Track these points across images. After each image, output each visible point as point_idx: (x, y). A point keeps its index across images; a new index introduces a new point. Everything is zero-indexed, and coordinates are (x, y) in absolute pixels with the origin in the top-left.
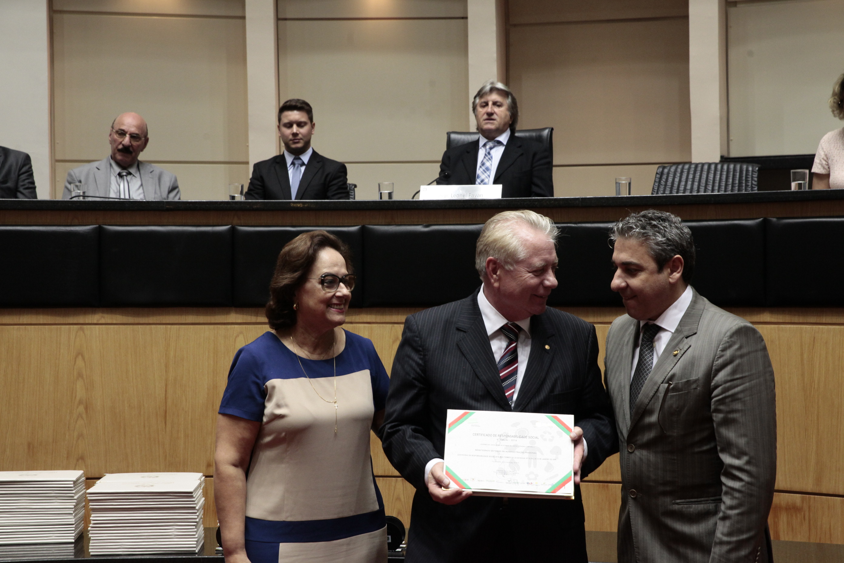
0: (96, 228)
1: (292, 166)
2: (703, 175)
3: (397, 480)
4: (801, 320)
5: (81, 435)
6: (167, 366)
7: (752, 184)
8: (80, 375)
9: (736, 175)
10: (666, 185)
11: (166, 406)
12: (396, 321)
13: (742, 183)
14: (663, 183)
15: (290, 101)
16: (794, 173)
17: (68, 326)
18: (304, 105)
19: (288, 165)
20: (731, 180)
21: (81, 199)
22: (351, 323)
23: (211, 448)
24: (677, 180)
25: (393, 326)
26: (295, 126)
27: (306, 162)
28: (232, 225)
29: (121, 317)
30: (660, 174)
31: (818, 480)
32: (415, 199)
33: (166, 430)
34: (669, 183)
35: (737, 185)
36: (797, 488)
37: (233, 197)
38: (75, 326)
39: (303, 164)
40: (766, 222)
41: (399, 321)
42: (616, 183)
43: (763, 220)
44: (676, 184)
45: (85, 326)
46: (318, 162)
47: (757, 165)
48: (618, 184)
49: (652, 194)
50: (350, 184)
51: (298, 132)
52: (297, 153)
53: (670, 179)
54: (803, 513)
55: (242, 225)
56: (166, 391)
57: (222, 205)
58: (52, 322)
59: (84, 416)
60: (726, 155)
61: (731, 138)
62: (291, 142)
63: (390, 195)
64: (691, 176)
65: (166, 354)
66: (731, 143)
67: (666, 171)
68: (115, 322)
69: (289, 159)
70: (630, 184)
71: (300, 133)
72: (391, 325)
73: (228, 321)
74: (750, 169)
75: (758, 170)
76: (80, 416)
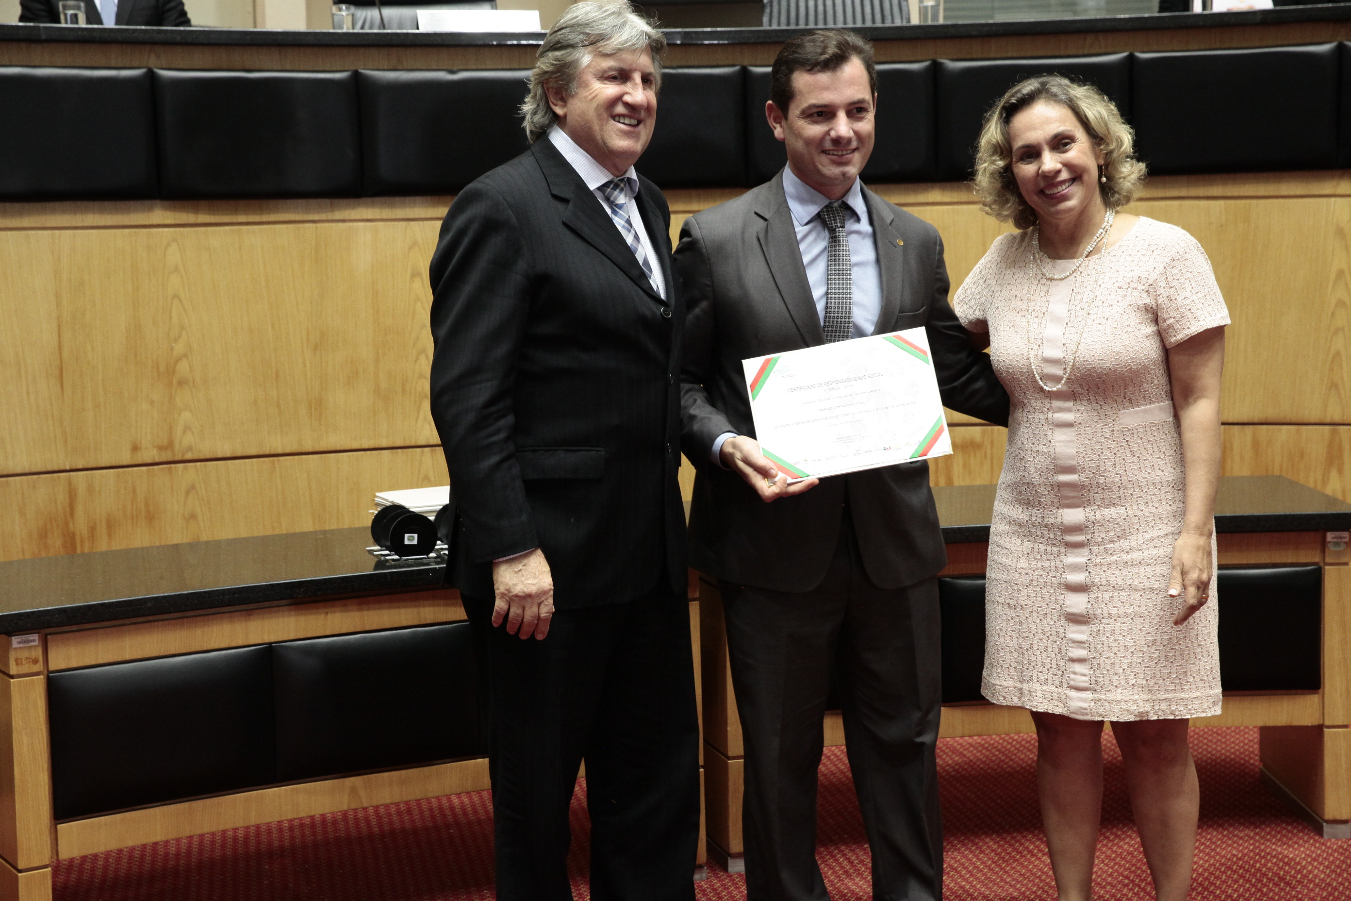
3: (423, 451)
12: (412, 216)
22: (343, 221)
23: (137, 421)
25: (408, 224)
28: (149, 68)
33: (63, 398)
40: (936, 65)
41: (417, 216)
43: (932, 63)
54: (983, 451)
55: (163, 66)
56: (59, 336)
65: (55, 278)
72: (404, 223)
73: (151, 223)
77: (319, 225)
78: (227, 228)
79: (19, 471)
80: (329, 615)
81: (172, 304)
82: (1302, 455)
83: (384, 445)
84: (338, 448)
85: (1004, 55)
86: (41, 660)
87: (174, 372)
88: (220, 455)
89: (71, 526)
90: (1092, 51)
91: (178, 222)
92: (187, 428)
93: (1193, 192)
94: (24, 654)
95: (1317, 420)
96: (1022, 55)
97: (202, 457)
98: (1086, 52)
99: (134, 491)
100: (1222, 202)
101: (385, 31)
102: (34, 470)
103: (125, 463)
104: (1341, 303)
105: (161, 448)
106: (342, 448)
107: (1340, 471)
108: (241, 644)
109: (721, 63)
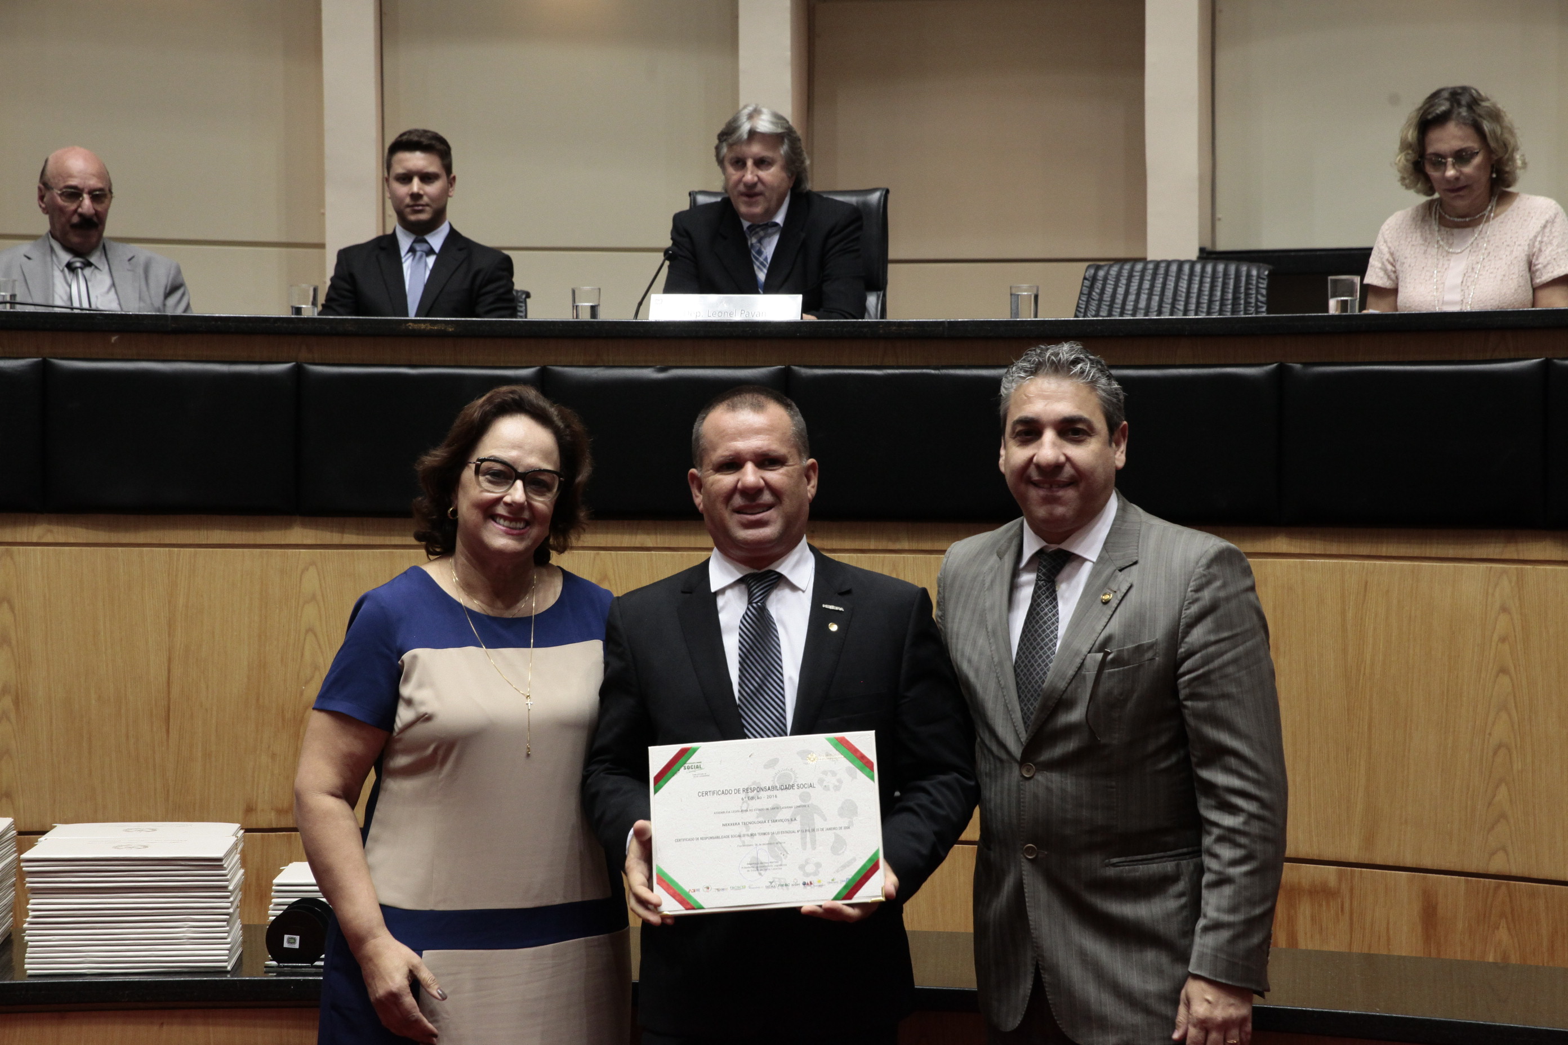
0: (36, 364)
1: (410, 254)
2: (1168, 282)
4: (1343, 550)
6: (171, 624)
7: (1257, 300)
9: (1228, 284)
10: (1101, 300)
11: (169, 700)
13: (1239, 298)
14: (1095, 295)
15: (410, 132)
16: (1335, 282)
18: (433, 142)
19: (403, 252)
20: (1219, 293)
21: (8, 308)
23: (253, 777)
24: (1121, 291)
25: (598, 554)
26: (416, 181)
27: (437, 249)
28: (297, 363)
29: (84, 530)
30: (1090, 279)
31: (1369, 840)
32: (641, 319)
33: (168, 744)
34: (1107, 297)
35: (1230, 302)
36: (1329, 854)
37: (298, 310)
39: (431, 251)
40: (1282, 370)
42: (1011, 295)
43: (1277, 366)
44: (1119, 298)
45: (15, 548)
46: (460, 250)
47: (1266, 266)
48: (1014, 297)
49: (1076, 316)
50: (517, 291)
51: (421, 192)
52: (420, 230)
53: (1109, 290)
54: (1339, 901)
55: (317, 361)
56: (169, 671)
57: (279, 324)
59: (13, 716)
60: (1208, 246)
61: (1219, 215)
62: (408, 210)
63: (594, 309)
64: (1146, 285)
65: (170, 602)
66: (1218, 224)
67: (1101, 273)
68: (72, 540)
69: (405, 242)
70: (1036, 297)
71: (426, 194)
72: (593, 553)
73: (287, 542)
74: (1254, 273)
75: (1269, 275)
81: (305, 639)
90: (1497, 356)
91: (319, 542)
98: (1488, 356)
105: (280, 812)
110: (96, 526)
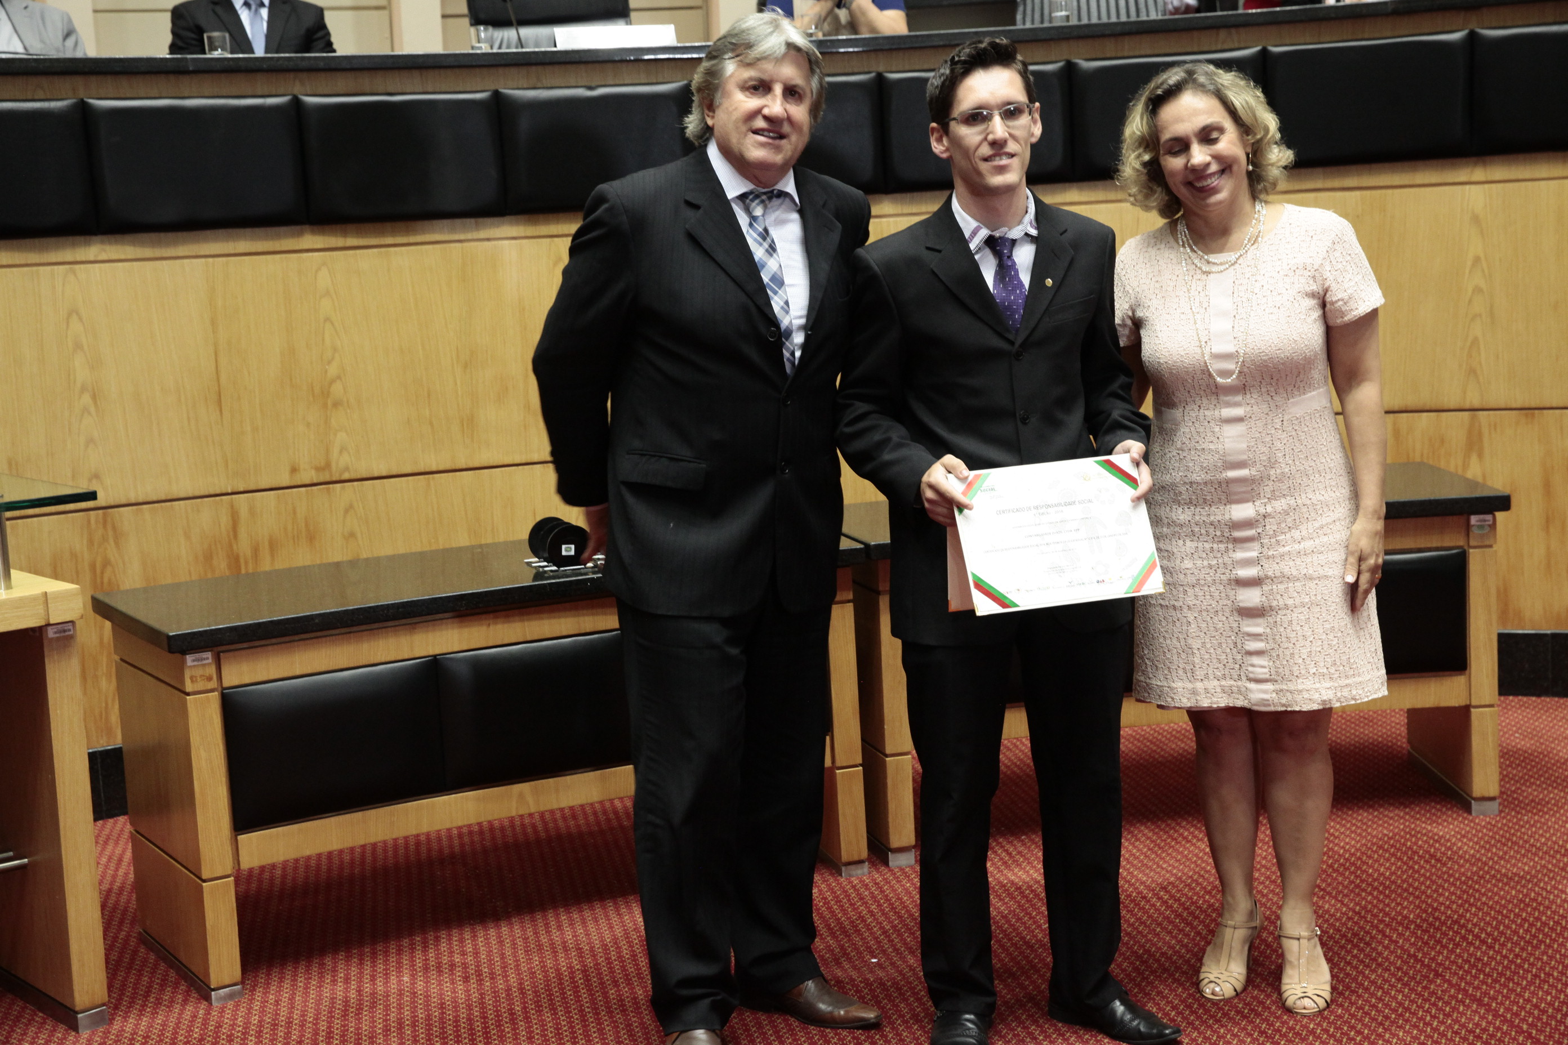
0: (75, 104)
1: (246, 8)
5: (90, 441)
8: (78, 346)
11: (219, 386)
12: (555, 233)
17: (48, 268)
19: (238, 6)
22: (488, 240)
23: (294, 443)
25: (552, 240)
27: (267, 3)
28: (294, 95)
29: (132, 248)
33: (222, 423)
38: (61, 267)
39: (262, 5)
41: (560, 233)
45: (77, 267)
46: (284, 3)
56: (216, 361)
58: (23, 262)
59: (92, 409)
65: (211, 305)
68: (123, 257)
72: (548, 240)
73: (301, 247)
76: (85, 410)
77: (465, 244)
78: (375, 250)
79: (182, 495)
80: (491, 627)
81: (324, 327)
82: (1442, 441)
83: (536, 460)
84: (491, 464)
85: (1137, 53)
86: (215, 677)
87: (329, 393)
88: (376, 475)
89: (235, 547)
90: (1226, 47)
91: (327, 246)
92: (343, 449)
93: (1329, 184)
94: (199, 672)
95: (1457, 407)
96: (1156, 52)
97: (359, 477)
98: (1219, 47)
99: (295, 512)
100: (1358, 193)
101: (524, 50)
102: (197, 493)
103: (284, 484)
104: (1478, 290)
105: (318, 469)
106: (495, 464)
107: (1480, 456)
108: (406, 657)
109: (856, 70)
110: (142, 244)
